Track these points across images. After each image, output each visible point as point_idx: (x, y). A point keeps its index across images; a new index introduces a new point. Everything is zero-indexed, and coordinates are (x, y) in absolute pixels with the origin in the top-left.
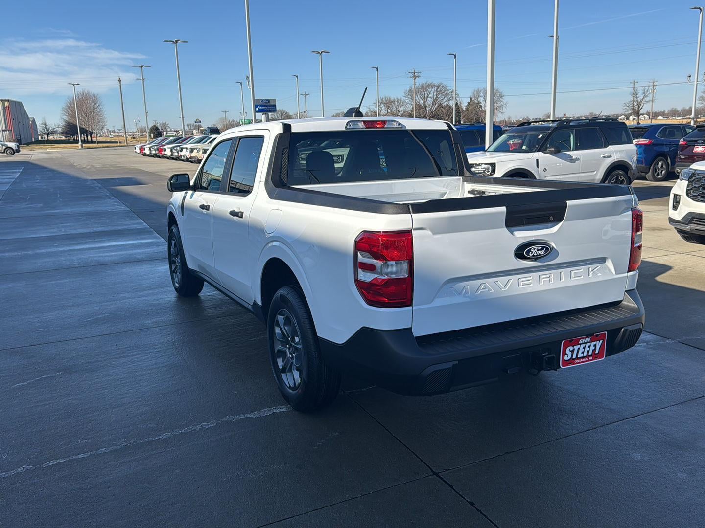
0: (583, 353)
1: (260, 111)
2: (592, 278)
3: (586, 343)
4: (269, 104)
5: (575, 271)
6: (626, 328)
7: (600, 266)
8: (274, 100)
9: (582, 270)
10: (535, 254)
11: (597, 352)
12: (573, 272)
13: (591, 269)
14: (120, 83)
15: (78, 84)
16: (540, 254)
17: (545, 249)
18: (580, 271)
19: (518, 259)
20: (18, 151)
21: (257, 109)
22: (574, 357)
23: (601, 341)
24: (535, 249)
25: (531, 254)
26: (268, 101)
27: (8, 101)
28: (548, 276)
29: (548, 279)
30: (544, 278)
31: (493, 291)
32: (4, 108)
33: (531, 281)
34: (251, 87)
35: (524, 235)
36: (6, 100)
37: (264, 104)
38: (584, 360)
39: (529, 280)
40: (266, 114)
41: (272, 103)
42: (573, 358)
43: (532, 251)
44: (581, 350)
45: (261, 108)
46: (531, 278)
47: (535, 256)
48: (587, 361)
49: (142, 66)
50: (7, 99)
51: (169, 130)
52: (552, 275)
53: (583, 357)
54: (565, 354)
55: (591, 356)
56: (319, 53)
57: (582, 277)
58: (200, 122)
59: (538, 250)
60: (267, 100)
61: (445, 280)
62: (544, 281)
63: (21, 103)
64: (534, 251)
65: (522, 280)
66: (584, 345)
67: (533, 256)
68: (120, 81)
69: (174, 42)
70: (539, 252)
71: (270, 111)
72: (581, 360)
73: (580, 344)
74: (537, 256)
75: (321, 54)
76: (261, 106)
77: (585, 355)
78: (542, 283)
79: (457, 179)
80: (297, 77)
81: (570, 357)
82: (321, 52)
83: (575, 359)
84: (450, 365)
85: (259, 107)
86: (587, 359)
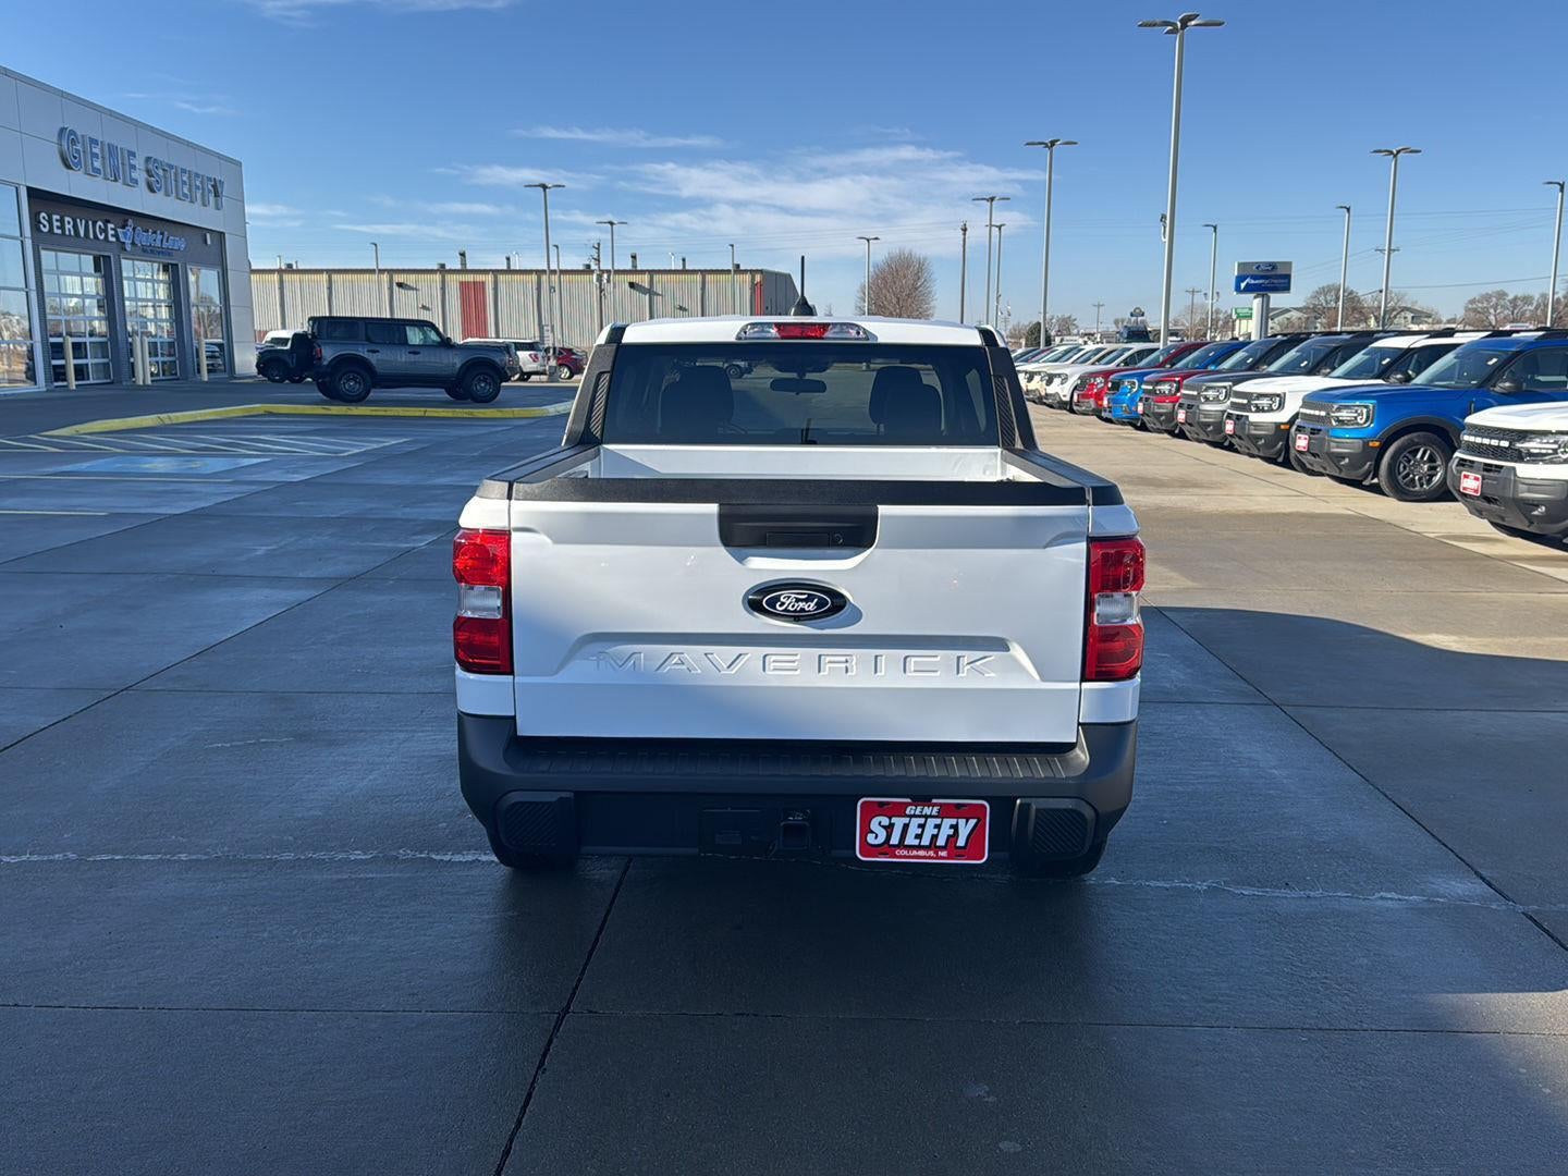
0: (919, 837)
1: (1249, 289)
2: (967, 680)
3: (926, 817)
4: (1273, 273)
5: (918, 657)
6: (1027, 800)
7: (994, 655)
8: (1289, 264)
9: (939, 658)
10: (790, 608)
11: (961, 842)
12: (913, 659)
13: (966, 660)
14: (965, 234)
15: (876, 239)
16: (803, 610)
17: (816, 600)
18: (935, 659)
19: (756, 614)
20: (749, 370)
21: (1243, 285)
22: (895, 840)
23: (973, 822)
24: (789, 597)
25: (780, 606)
26: (1273, 266)
27: (761, 271)
28: (843, 659)
29: (844, 665)
30: (830, 662)
31: (699, 671)
32: (753, 286)
33: (796, 664)
34: (1167, 240)
35: (769, 566)
36: (757, 271)
37: (1262, 274)
38: (922, 853)
39: (794, 662)
40: (1263, 296)
41: (1280, 271)
42: (891, 843)
43: (782, 599)
44: (913, 830)
45: (1253, 282)
46: (798, 657)
47: (789, 611)
48: (930, 858)
49: (992, 199)
50: (760, 268)
51: (1075, 331)
52: (854, 658)
53: (919, 847)
54: (867, 830)
55: (941, 848)
56: (1391, 153)
57: (939, 673)
58: (1143, 315)
59: (798, 600)
60: (1270, 264)
61: (580, 635)
62: (830, 668)
63: (790, 275)
64: (788, 600)
65: (774, 658)
66: (922, 821)
67: (786, 610)
68: (965, 230)
69: (1047, 146)
70: (801, 604)
71: (1276, 289)
72: (915, 853)
73: (911, 816)
74: (795, 611)
75: (1395, 156)
76: (1254, 277)
77: (926, 841)
78: (826, 673)
79: (991, 453)
80: (1348, 210)
81: (881, 839)
82: (1398, 152)
83: (894, 846)
84: (552, 797)
85: (1248, 280)
86: (931, 853)
